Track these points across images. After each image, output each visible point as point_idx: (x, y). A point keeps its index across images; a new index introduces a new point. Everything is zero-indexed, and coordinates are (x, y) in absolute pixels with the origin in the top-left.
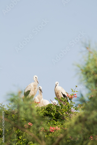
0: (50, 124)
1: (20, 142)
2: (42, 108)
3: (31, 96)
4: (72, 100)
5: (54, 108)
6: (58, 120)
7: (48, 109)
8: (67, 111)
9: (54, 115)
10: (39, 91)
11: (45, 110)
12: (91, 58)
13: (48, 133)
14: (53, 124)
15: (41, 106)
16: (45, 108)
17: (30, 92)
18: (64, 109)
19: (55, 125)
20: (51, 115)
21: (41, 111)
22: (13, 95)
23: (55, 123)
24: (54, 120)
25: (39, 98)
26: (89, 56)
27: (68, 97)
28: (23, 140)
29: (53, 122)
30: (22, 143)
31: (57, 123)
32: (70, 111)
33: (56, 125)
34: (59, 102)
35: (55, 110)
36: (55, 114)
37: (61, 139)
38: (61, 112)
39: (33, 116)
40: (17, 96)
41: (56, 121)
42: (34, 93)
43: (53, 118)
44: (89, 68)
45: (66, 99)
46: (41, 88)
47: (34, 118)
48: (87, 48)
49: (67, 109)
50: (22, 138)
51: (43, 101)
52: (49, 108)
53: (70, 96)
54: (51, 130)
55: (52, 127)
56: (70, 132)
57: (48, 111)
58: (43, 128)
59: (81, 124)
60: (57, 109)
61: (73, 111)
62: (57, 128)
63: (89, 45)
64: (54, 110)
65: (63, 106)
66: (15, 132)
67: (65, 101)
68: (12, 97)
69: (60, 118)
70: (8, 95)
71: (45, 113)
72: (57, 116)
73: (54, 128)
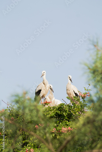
0: (62, 125)
1: (31, 144)
2: (54, 108)
3: (42, 95)
4: (84, 99)
5: (66, 108)
6: (71, 120)
7: (59, 109)
8: (80, 110)
9: (66, 115)
10: (50, 90)
11: (56, 110)
12: (99, 56)
13: (60, 134)
14: (65, 125)
15: (52, 106)
16: (57, 108)
17: (41, 91)
18: (76, 108)
19: (67, 125)
20: (64, 115)
21: (53, 111)
22: (17, 96)
23: (68, 124)
24: (67, 120)
25: (50, 98)
26: (97, 54)
27: (81, 96)
28: (34, 142)
29: (65, 123)
30: (33, 144)
31: (69, 124)
32: (83, 110)
33: (69, 125)
34: (71, 102)
35: (68, 110)
36: (68, 114)
37: (68, 142)
38: (74, 112)
39: (39, 118)
40: (22, 97)
41: (69, 122)
42: (46, 92)
43: (65, 118)
44: (96, 67)
45: (79, 98)
46: (52, 87)
47: (41, 120)
48: (95, 46)
49: (80, 108)
50: (33, 139)
51: (54, 101)
52: (61, 108)
53: (83, 95)
54: (63, 131)
55: (64, 127)
56: (77, 134)
57: (60, 111)
58: (55, 129)
59: (89, 126)
60: (69, 108)
61: (86, 110)
62: (69, 128)
63: (97, 43)
64: (66, 109)
65: (75, 105)
66: (25, 133)
67: (77, 100)
68: (17, 99)
69: (73, 118)
70: (12, 96)
71: (57, 113)
72: (70, 116)
73: (66, 129)
